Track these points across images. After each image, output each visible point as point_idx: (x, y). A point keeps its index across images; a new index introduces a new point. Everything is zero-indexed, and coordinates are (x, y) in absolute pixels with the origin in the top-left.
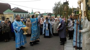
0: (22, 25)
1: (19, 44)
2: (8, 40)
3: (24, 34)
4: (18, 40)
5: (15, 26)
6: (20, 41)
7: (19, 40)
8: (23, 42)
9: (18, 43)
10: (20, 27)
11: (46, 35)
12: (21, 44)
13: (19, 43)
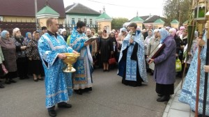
0: (62, 47)
1: (51, 98)
2: (40, 78)
3: (66, 71)
4: (49, 87)
5: (42, 48)
6: (56, 90)
7: (53, 86)
8: (63, 94)
9: (50, 96)
10: (58, 51)
11: (128, 77)
12: (56, 97)
13: (53, 95)
